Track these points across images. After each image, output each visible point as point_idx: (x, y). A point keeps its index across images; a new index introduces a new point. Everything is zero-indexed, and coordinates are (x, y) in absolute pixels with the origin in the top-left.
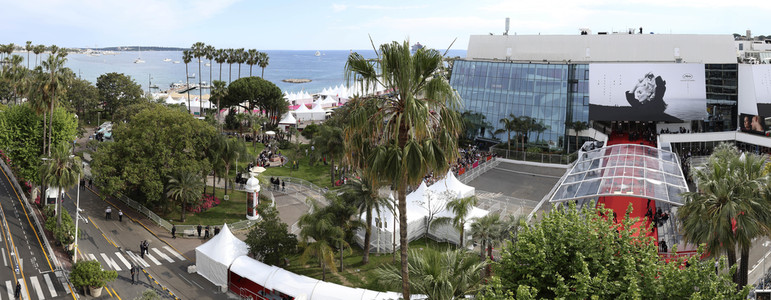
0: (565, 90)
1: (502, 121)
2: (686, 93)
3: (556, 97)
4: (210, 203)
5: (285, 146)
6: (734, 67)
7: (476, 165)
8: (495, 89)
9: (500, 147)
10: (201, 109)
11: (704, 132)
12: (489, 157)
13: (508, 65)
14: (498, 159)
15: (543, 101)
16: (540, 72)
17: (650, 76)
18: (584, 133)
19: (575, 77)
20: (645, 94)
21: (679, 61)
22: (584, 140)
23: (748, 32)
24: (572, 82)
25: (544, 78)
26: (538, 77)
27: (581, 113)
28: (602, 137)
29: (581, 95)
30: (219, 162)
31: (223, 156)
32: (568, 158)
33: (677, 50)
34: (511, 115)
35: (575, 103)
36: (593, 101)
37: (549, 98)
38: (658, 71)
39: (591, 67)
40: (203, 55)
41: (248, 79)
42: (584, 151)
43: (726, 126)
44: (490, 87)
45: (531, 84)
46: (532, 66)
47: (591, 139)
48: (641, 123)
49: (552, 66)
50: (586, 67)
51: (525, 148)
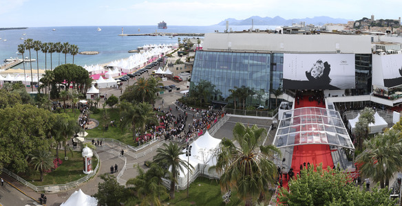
0: (269, 70)
1: (229, 90)
2: (343, 71)
3: (263, 74)
6: (371, 55)
7: (216, 121)
8: (223, 69)
9: (229, 107)
10: (31, 83)
11: (352, 95)
12: (223, 114)
13: (230, 54)
14: (228, 115)
15: (255, 76)
16: (253, 58)
17: (320, 62)
18: (280, 97)
19: (274, 62)
20: (317, 73)
21: (339, 51)
22: (280, 101)
24: (273, 64)
25: (255, 62)
26: (251, 62)
28: (292, 100)
29: (278, 73)
32: (271, 113)
33: (337, 45)
34: (235, 87)
35: (274, 78)
36: (286, 76)
37: (259, 75)
38: (325, 58)
39: (285, 55)
40: (32, 47)
41: (65, 66)
42: (281, 108)
43: (365, 92)
44: (219, 68)
45: (247, 66)
46: (247, 54)
47: (284, 100)
48: (315, 91)
49: (260, 55)
50: (282, 55)
51: (245, 107)
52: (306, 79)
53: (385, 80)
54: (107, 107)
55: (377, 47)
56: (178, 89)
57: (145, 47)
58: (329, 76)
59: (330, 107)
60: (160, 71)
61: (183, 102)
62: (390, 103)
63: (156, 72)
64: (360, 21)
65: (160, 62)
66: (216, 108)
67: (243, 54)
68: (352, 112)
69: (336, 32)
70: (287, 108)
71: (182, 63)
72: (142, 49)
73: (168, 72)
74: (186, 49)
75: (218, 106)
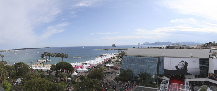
0: (157, 65)
1: (138, 74)
3: (154, 67)
5: (74, 83)
7: (130, 89)
8: (136, 64)
9: (137, 82)
10: (47, 70)
11: (199, 78)
12: (134, 85)
13: (139, 57)
14: (137, 86)
15: (150, 67)
16: (149, 60)
17: (183, 61)
18: (162, 78)
19: (160, 61)
20: (181, 67)
21: (192, 57)
22: (162, 80)
23: (214, 42)
24: (159, 63)
26: (148, 61)
27: (162, 72)
28: (168, 79)
29: (161, 66)
32: (157, 86)
33: (191, 54)
34: (141, 72)
35: (160, 68)
36: (165, 68)
37: (152, 67)
38: (185, 60)
39: (165, 58)
40: (47, 55)
42: (162, 84)
43: (205, 76)
44: (134, 63)
45: (147, 63)
46: (147, 58)
47: (164, 80)
48: (180, 75)
49: (153, 58)
50: (163, 58)
51: (145, 82)
53: (215, 71)
54: (80, 81)
55: (212, 55)
56: (116, 73)
57: (104, 54)
58: (187, 68)
59: (187, 84)
60: (108, 65)
61: (117, 79)
63: (107, 65)
64: (207, 44)
65: (109, 61)
66: (132, 82)
67: (145, 58)
68: (198, 87)
69: (193, 48)
70: (165, 84)
71: (119, 61)
72: (103, 55)
73: (112, 65)
74: (122, 55)
75: (133, 81)
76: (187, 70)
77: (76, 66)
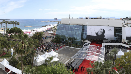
0: (81, 31)
1: (67, 38)
2: (110, 33)
3: (79, 33)
4: (4, 54)
6: (122, 27)
7: (61, 48)
8: (67, 30)
9: (67, 44)
12: (64, 46)
13: (69, 25)
14: (66, 46)
16: (76, 27)
17: (101, 29)
18: (85, 41)
19: (84, 28)
20: (100, 33)
21: (108, 26)
23: (130, 17)
24: (83, 30)
25: (77, 28)
26: (75, 28)
27: (85, 37)
28: (89, 42)
29: (85, 32)
30: (6, 46)
31: (6, 45)
32: (81, 47)
33: (108, 23)
35: (84, 34)
37: (78, 33)
38: (103, 28)
39: (88, 26)
41: (14, 28)
42: (84, 45)
44: (65, 30)
45: (74, 30)
46: (74, 26)
47: (86, 43)
48: (99, 40)
49: (79, 26)
50: (87, 26)
51: (72, 44)
52: (96, 35)
53: (126, 37)
55: (125, 25)
56: (53, 37)
59: (104, 46)
61: (53, 41)
62: (128, 46)
63: (48, 32)
64: (125, 18)
68: (112, 49)
70: (87, 46)
71: (56, 29)
72: (47, 26)
73: (52, 32)
75: (64, 43)
76: (104, 36)
77: (26, 32)
